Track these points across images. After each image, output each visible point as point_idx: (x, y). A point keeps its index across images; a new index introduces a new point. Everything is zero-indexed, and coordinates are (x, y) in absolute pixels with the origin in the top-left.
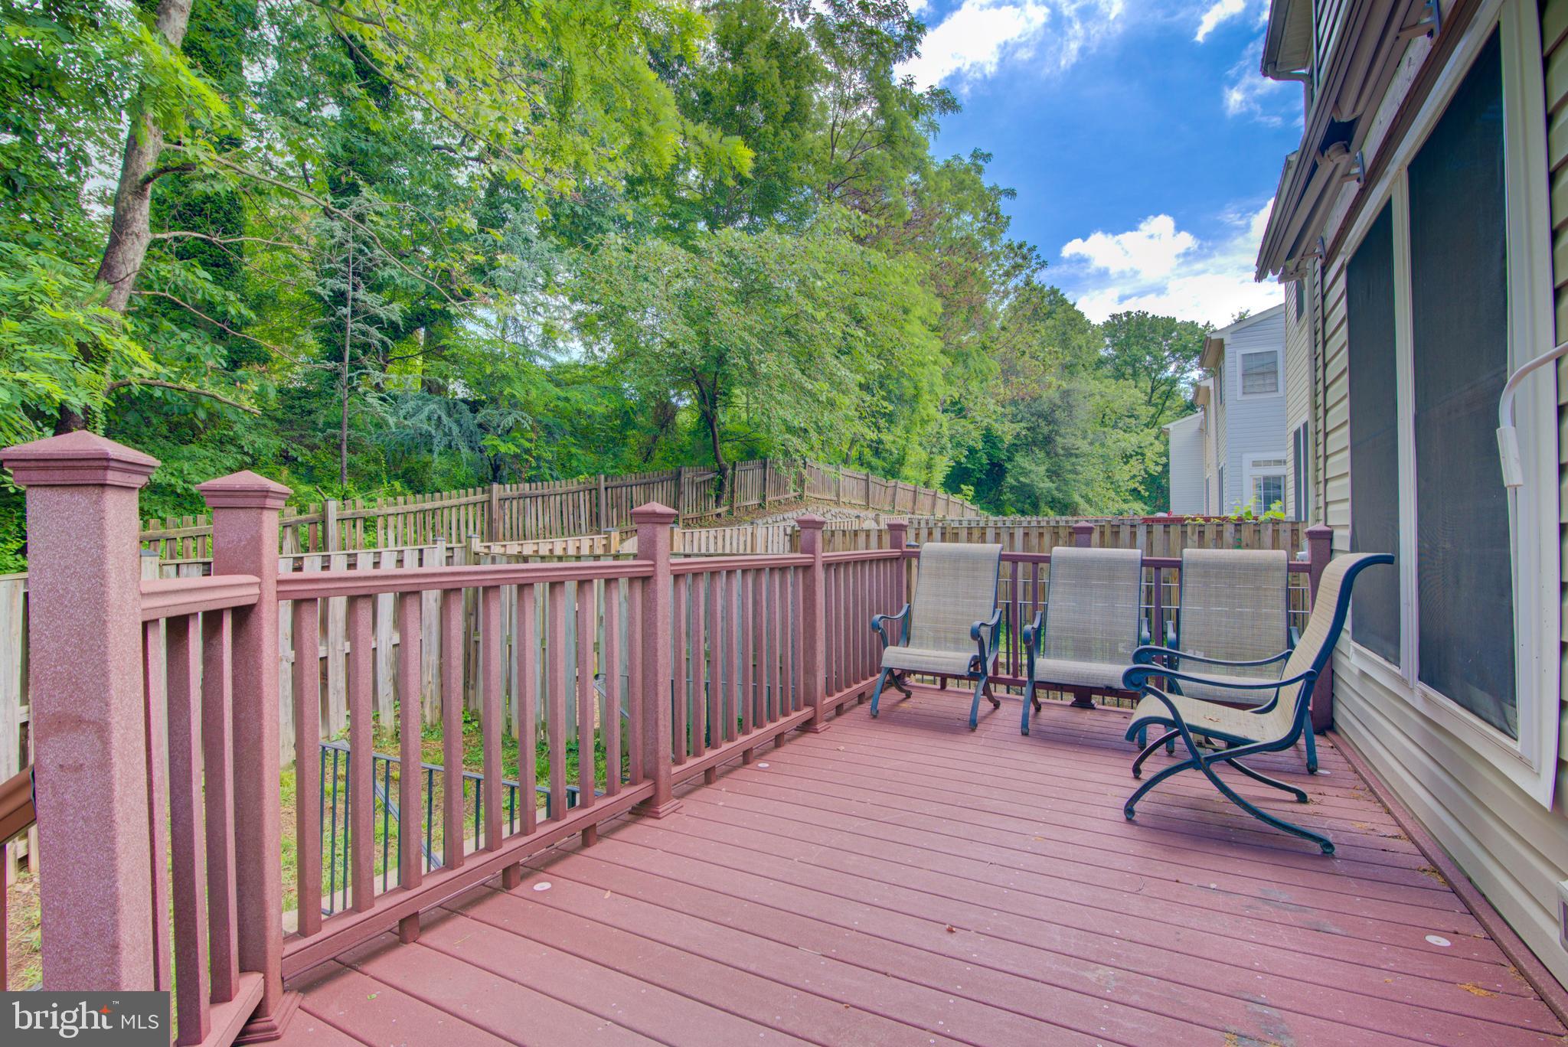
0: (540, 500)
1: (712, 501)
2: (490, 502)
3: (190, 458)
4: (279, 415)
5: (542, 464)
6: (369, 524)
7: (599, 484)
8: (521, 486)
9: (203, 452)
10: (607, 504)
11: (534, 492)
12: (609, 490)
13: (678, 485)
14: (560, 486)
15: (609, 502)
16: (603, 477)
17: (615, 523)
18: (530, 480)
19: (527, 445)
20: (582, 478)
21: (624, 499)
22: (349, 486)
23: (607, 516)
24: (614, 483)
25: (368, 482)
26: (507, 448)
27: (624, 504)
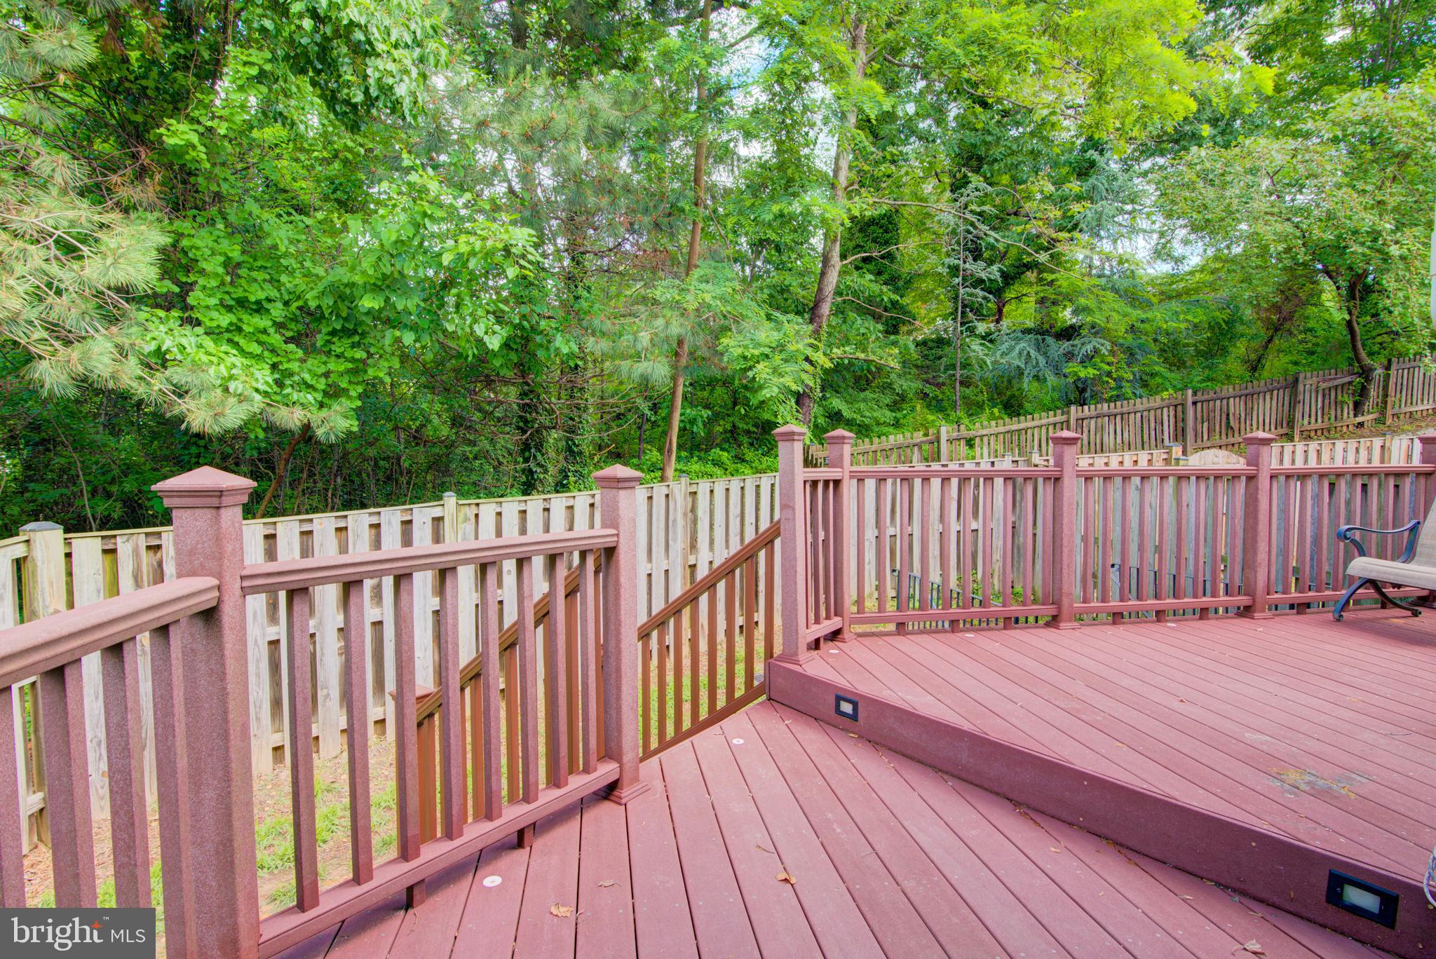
0: (1118, 418)
1: (1348, 411)
2: (1068, 421)
3: (864, 400)
4: (919, 363)
5: (1124, 384)
6: (970, 443)
7: (1186, 399)
8: (1099, 406)
9: (872, 395)
10: (1196, 418)
11: (1113, 411)
12: (1199, 405)
13: (1294, 393)
14: (1141, 404)
15: (1199, 416)
16: (1190, 392)
17: (1205, 437)
18: (1109, 400)
19: (1106, 367)
20: (1165, 395)
21: (1218, 413)
22: (961, 413)
23: (1195, 430)
24: (1206, 397)
25: (974, 408)
26: (1087, 372)
27: (1218, 418)
